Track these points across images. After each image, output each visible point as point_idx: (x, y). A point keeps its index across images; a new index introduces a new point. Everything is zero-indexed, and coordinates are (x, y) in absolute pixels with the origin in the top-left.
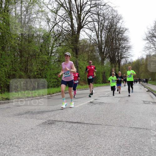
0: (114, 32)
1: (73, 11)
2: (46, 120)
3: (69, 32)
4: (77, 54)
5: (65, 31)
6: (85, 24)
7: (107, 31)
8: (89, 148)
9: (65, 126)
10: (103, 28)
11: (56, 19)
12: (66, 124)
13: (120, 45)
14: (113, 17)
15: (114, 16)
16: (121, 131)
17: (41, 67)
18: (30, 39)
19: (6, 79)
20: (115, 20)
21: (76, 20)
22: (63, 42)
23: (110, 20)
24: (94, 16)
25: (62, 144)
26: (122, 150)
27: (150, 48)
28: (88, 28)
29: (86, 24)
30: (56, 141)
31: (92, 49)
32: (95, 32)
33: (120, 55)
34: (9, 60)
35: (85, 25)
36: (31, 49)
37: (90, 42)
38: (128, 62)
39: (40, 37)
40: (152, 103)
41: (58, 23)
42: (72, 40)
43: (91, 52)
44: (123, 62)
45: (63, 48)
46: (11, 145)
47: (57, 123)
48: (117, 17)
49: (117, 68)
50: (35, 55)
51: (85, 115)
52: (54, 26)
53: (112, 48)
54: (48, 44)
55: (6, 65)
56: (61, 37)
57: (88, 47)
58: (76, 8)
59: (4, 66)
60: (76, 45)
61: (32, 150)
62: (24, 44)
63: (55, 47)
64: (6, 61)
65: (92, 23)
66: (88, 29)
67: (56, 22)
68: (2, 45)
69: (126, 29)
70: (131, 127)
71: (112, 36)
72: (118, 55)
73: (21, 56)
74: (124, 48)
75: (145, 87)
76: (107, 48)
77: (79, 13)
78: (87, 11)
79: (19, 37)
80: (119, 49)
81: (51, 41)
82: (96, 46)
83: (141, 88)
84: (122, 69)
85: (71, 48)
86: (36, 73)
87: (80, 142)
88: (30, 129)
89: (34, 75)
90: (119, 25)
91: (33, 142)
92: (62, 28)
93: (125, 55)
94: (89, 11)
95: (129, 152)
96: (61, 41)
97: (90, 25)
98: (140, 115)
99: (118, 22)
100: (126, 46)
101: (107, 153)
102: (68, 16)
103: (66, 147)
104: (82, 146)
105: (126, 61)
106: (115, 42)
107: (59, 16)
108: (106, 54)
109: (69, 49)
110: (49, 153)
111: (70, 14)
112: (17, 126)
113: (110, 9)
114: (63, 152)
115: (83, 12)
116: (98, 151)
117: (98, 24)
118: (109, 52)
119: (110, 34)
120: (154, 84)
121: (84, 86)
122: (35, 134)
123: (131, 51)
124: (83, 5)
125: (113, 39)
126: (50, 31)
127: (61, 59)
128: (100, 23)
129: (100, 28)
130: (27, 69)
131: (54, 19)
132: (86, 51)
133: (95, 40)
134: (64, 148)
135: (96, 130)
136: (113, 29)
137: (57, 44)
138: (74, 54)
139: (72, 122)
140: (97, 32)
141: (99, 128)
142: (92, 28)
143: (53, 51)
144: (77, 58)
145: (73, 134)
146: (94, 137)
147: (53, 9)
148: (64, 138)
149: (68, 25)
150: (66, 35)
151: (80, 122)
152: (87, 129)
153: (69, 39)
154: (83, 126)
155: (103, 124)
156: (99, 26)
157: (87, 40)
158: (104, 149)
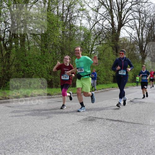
1: (114, 9)
2: (86, 117)
3: (109, 30)
4: (117, 52)
5: (105, 29)
7: (148, 29)
8: (130, 146)
9: (106, 124)
10: (144, 26)
11: (96, 17)
12: (106, 122)
18: (71, 37)
19: (48, 75)
21: (116, 18)
22: (103, 40)
23: (152, 18)
24: (135, 14)
25: (103, 141)
28: (129, 26)
29: (127, 22)
30: (97, 137)
31: (132, 47)
32: (136, 30)
34: (51, 57)
35: (126, 22)
37: (131, 40)
39: (81, 35)
41: (99, 21)
42: (112, 38)
43: (132, 50)
45: (103, 46)
46: (54, 138)
47: (97, 120)
52: (94, 25)
54: (88, 42)
55: (48, 62)
56: (101, 35)
58: (116, 6)
59: (46, 62)
60: (116, 43)
61: (74, 145)
62: (66, 42)
63: (95, 45)
64: (48, 58)
65: (133, 21)
67: (97, 21)
68: (45, 43)
71: (153, 33)
77: (120, 11)
78: (128, 9)
79: (61, 35)
81: (91, 39)
82: (136, 44)
85: (111, 46)
87: (121, 140)
88: (71, 125)
91: (74, 137)
92: (102, 26)
94: (130, 9)
96: (101, 40)
97: (131, 23)
101: (149, 153)
102: (109, 14)
103: (107, 144)
107: (100, 14)
109: (109, 47)
110: (91, 149)
111: (111, 12)
112: (59, 121)
113: (152, 6)
114: (104, 149)
115: (124, 9)
116: (140, 151)
117: (139, 22)
119: (151, 31)
122: (77, 129)
124: (124, 2)
125: (154, 37)
126: (91, 29)
127: (101, 57)
128: (141, 20)
129: (141, 26)
133: (135, 38)
134: (106, 145)
135: (137, 129)
137: (97, 42)
138: (114, 52)
139: (113, 120)
140: (138, 30)
141: (140, 128)
142: (133, 26)
143: (94, 49)
144: (117, 56)
145: (113, 131)
146: (135, 136)
147: (94, 7)
148: (104, 135)
149: (109, 23)
150: (106, 33)
151: (121, 120)
152: (128, 128)
153: (109, 38)
154: (124, 124)
155: (144, 124)
156: (140, 24)
157: (128, 38)
158: (146, 149)
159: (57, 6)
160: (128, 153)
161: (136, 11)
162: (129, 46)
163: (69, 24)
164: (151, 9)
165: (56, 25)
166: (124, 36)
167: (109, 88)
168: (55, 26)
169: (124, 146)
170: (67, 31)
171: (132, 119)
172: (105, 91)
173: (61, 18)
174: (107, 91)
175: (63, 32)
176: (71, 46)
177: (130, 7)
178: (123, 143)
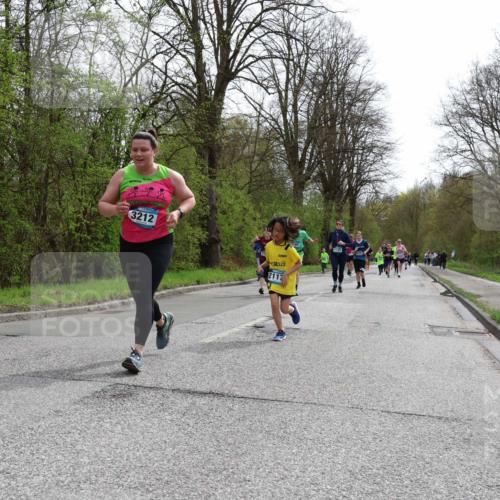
0: (338, 95)
1: (204, 20)
2: (104, 385)
3: (188, 90)
4: (212, 163)
5: (175, 88)
6: (241, 67)
7: (315, 90)
8: (248, 478)
9: (170, 405)
10: (302, 80)
11: (144, 45)
13: (356, 139)
14: (336, 44)
15: (339, 41)
16: (356, 425)
17: (92, 205)
20: (344, 56)
21: (212, 50)
22: (167, 122)
23: (328, 56)
24: (273, 40)
26: (356, 485)
27: (457, 151)
28: (254, 79)
29: (247, 67)
30: (138, 454)
31: (263, 150)
32: (277, 94)
33: (355, 171)
35: (244, 67)
36: (57, 143)
37: (259, 124)
38: (382, 196)
40: (458, 334)
41: (153, 57)
42: (197, 117)
43: (262, 160)
44: (365, 195)
45: (165, 142)
47: (142, 394)
48: (350, 46)
49: (346, 216)
50: (72, 165)
51: (236, 367)
53: (330, 147)
54: (116, 129)
56: (159, 105)
57: (252, 143)
58: (213, 11)
60: (210, 136)
61: (57, 484)
62: (36, 124)
65: (267, 62)
66: (253, 81)
67: (145, 56)
69: (379, 88)
70: (388, 412)
71: (331, 107)
72: (348, 171)
73: (25, 167)
74: (370, 149)
75: (435, 281)
76: (314, 146)
77: (225, 27)
78: (251, 23)
79: (18, 102)
80: (353, 152)
81: (126, 119)
82: (277, 139)
83: (423, 282)
84: (363, 220)
85: (194, 144)
86: (73, 226)
87: (218, 459)
88: (49, 415)
89: (66, 233)
90: (355, 73)
91: (59, 457)
92: (164, 77)
93: (371, 174)
94: (257, 23)
95: (381, 495)
96: (159, 122)
97: (260, 70)
98: (418, 373)
99: (353, 62)
100: (378, 144)
101: (308, 496)
102: (186, 37)
103: (170, 473)
104: (224, 472)
105: (377, 192)
106: (341, 127)
107: (158, 34)
108: (311, 169)
109: (187, 146)
111: (194, 30)
113: (327, 17)
114: (159, 491)
115: (237, 23)
116: (277, 490)
117: (287, 68)
118: (320, 162)
119: (325, 100)
120: (465, 270)
121: (236, 273)
122: (68, 428)
123: (391, 161)
124: (237, 1)
125: (333, 118)
128: (291, 63)
129: (292, 81)
130: (45, 210)
132: (242, 155)
133: (273, 120)
134: (166, 478)
135: (271, 419)
136: (336, 86)
138: (202, 165)
139: (194, 393)
140: (283, 93)
141: (281, 414)
142: (265, 79)
144: (215, 178)
145: (194, 431)
146: (264, 442)
148: (163, 445)
149: (186, 67)
150: (178, 99)
151: (220, 391)
152: (244, 417)
153: (188, 115)
154: (229, 404)
155: (295, 400)
156: (288, 73)
157: (249, 120)
158: (299, 482)
161: (276, 33)
162: (252, 146)
167: (186, 285)
169: (229, 476)
171: (259, 387)
172: (173, 294)
173: (21, 43)
174: (180, 293)
175: (26, 91)
176: (54, 139)
177: (259, 19)
178: (225, 469)
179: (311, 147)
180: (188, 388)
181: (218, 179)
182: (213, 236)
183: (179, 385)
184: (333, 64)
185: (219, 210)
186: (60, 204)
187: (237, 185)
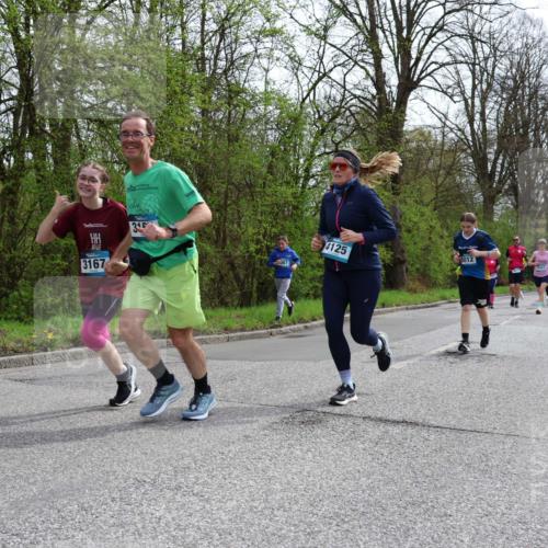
0: (530, 100)
1: (382, 28)
2: (292, 411)
3: (368, 103)
6: (423, 75)
7: (504, 96)
8: (449, 512)
9: (362, 433)
10: (490, 86)
11: (321, 58)
12: (363, 426)
14: (526, 44)
15: (530, 41)
17: (273, 226)
18: (233, 129)
20: (535, 57)
21: (392, 58)
22: (346, 137)
23: (517, 57)
24: (456, 45)
25: (351, 495)
28: (438, 87)
29: (429, 74)
30: (331, 483)
31: (449, 163)
32: (463, 102)
35: (427, 75)
36: (236, 163)
37: (444, 136)
39: (266, 123)
41: (331, 70)
42: (378, 130)
43: (448, 173)
46: (178, 488)
47: (332, 422)
48: (542, 44)
50: (250, 186)
51: (429, 395)
52: (317, 82)
54: (295, 148)
56: (338, 120)
58: (391, 18)
61: (251, 510)
62: (215, 146)
63: (320, 156)
65: (451, 68)
66: (437, 90)
67: (322, 70)
71: (523, 113)
76: (505, 157)
77: (405, 34)
78: (433, 28)
79: (196, 124)
81: (304, 136)
82: (464, 151)
86: (253, 248)
88: (239, 440)
91: (251, 482)
92: (342, 91)
94: (440, 27)
96: (338, 137)
97: (444, 77)
99: (545, 62)
101: (516, 535)
102: (365, 47)
103: (366, 504)
104: (423, 506)
106: (534, 135)
107: (335, 47)
108: (501, 182)
110: (310, 525)
111: (372, 39)
113: (515, 16)
114: (356, 522)
115: (418, 28)
116: (481, 527)
117: (473, 72)
118: (512, 174)
119: (515, 106)
121: (422, 296)
122: (258, 454)
124: (417, 5)
125: (526, 125)
126: (304, 100)
128: (477, 67)
129: (479, 87)
130: (224, 232)
131: (316, 56)
132: (427, 169)
133: (460, 130)
134: (362, 509)
135: (471, 451)
136: (527, 90)
137: (325, 146)
139: (386, 421)
140: (470, 101)
141: (482, 446)
142: (449, 87)
143: (314, 170)
144: (398, 194)
145: (388, 461)
146: (464, 475)
147: (311, 22)
148: (357, 475)
149: (366, 78)
150: (358, 113)
151: (414, 419)
152: (441, 448)
153: (369, 129)
154: (424, 433)
155: (496, 431)
156: (474, 79)
157: (433, 132)
158: (505, 520)
159: (182, 20)
160: (440, 537)
161: (459, 36)
162: (437, 159)
163: (224, 82)
164: (514, 27)
165: (177, 89)
166: (421, 124)
168: (175, 92)
169: (428, 510)
170: (218, 110)
171: (454, 417)
173: (197, 64)
175: (204, 112)
176: (233, 160)
177: (441, 22)
178: (423, 502)
179: (501, 157)
180: (379, 416)
181: (402, 196)
182: (398, 256)
183: (370, 413)
184: (523, 66)
185: (403, 229)
186: (239, 225)
187: (422, 202)
